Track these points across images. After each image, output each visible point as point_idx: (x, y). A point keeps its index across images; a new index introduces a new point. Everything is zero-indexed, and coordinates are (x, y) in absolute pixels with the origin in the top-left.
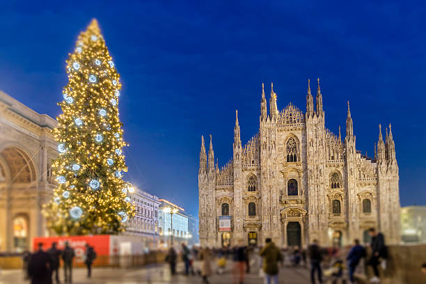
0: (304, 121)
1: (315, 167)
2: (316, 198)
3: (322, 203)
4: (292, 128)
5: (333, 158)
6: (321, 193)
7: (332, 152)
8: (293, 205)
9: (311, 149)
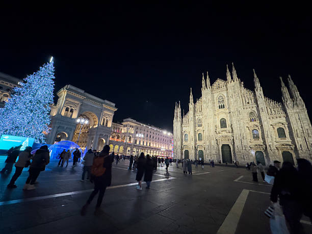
0: (226, 86)
1: (236, 110)
2: (238, 129)
3: (243, 131)
4: (219, 90)
5: (248, 103)
6: (242, 125)
7: (247, 99)
8: (224, 134)
9: (231, 100)
